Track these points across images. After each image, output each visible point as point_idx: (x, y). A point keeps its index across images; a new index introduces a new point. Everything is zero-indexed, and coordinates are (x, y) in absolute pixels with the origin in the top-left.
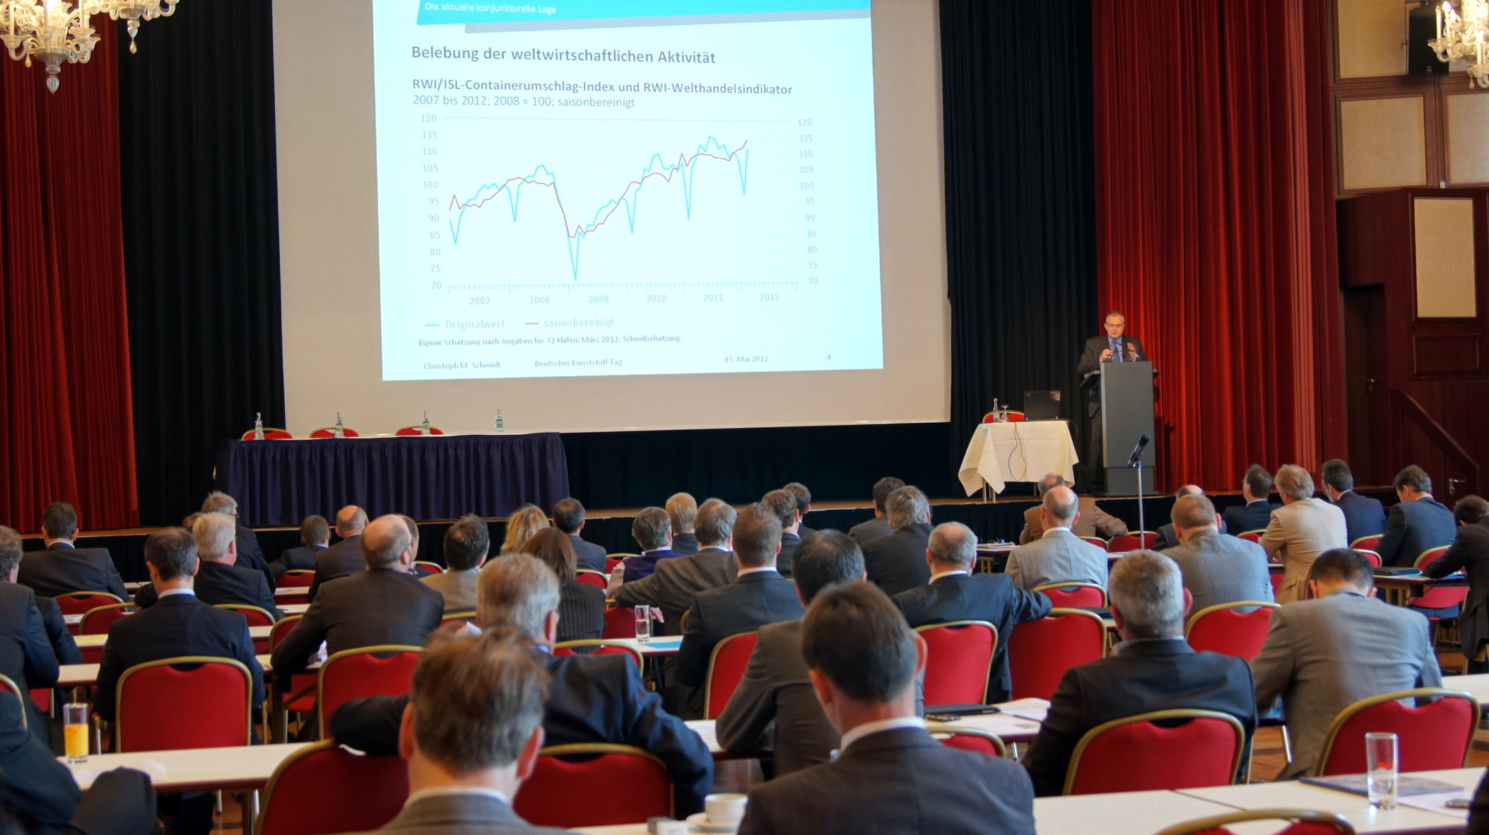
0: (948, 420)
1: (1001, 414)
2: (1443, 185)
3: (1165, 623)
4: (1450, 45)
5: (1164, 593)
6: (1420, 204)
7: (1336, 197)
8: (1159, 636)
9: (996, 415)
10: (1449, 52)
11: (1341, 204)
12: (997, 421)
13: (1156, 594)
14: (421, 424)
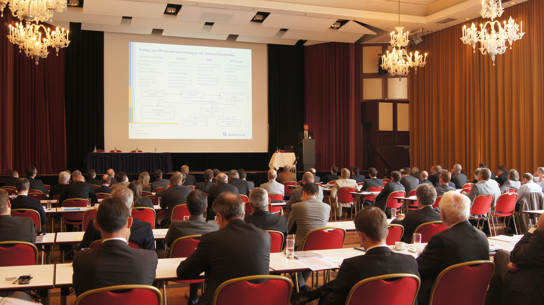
0: (268, 152)
1: (279, 151)
2: (386, 99)
3: (264, 207)
4: (385, 65)
5: (264, 199)
6: (381, 104)
7: (361, 101)
8: (262, 210)
9: (277, 151)
10: (385, 67)
11: (362, 103)
12: (278, 152)
13: (262, 199)
14: (136, 150)
